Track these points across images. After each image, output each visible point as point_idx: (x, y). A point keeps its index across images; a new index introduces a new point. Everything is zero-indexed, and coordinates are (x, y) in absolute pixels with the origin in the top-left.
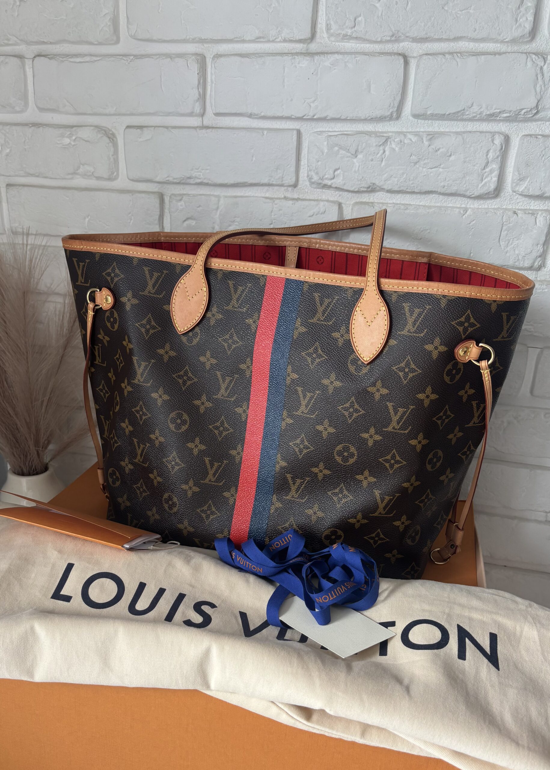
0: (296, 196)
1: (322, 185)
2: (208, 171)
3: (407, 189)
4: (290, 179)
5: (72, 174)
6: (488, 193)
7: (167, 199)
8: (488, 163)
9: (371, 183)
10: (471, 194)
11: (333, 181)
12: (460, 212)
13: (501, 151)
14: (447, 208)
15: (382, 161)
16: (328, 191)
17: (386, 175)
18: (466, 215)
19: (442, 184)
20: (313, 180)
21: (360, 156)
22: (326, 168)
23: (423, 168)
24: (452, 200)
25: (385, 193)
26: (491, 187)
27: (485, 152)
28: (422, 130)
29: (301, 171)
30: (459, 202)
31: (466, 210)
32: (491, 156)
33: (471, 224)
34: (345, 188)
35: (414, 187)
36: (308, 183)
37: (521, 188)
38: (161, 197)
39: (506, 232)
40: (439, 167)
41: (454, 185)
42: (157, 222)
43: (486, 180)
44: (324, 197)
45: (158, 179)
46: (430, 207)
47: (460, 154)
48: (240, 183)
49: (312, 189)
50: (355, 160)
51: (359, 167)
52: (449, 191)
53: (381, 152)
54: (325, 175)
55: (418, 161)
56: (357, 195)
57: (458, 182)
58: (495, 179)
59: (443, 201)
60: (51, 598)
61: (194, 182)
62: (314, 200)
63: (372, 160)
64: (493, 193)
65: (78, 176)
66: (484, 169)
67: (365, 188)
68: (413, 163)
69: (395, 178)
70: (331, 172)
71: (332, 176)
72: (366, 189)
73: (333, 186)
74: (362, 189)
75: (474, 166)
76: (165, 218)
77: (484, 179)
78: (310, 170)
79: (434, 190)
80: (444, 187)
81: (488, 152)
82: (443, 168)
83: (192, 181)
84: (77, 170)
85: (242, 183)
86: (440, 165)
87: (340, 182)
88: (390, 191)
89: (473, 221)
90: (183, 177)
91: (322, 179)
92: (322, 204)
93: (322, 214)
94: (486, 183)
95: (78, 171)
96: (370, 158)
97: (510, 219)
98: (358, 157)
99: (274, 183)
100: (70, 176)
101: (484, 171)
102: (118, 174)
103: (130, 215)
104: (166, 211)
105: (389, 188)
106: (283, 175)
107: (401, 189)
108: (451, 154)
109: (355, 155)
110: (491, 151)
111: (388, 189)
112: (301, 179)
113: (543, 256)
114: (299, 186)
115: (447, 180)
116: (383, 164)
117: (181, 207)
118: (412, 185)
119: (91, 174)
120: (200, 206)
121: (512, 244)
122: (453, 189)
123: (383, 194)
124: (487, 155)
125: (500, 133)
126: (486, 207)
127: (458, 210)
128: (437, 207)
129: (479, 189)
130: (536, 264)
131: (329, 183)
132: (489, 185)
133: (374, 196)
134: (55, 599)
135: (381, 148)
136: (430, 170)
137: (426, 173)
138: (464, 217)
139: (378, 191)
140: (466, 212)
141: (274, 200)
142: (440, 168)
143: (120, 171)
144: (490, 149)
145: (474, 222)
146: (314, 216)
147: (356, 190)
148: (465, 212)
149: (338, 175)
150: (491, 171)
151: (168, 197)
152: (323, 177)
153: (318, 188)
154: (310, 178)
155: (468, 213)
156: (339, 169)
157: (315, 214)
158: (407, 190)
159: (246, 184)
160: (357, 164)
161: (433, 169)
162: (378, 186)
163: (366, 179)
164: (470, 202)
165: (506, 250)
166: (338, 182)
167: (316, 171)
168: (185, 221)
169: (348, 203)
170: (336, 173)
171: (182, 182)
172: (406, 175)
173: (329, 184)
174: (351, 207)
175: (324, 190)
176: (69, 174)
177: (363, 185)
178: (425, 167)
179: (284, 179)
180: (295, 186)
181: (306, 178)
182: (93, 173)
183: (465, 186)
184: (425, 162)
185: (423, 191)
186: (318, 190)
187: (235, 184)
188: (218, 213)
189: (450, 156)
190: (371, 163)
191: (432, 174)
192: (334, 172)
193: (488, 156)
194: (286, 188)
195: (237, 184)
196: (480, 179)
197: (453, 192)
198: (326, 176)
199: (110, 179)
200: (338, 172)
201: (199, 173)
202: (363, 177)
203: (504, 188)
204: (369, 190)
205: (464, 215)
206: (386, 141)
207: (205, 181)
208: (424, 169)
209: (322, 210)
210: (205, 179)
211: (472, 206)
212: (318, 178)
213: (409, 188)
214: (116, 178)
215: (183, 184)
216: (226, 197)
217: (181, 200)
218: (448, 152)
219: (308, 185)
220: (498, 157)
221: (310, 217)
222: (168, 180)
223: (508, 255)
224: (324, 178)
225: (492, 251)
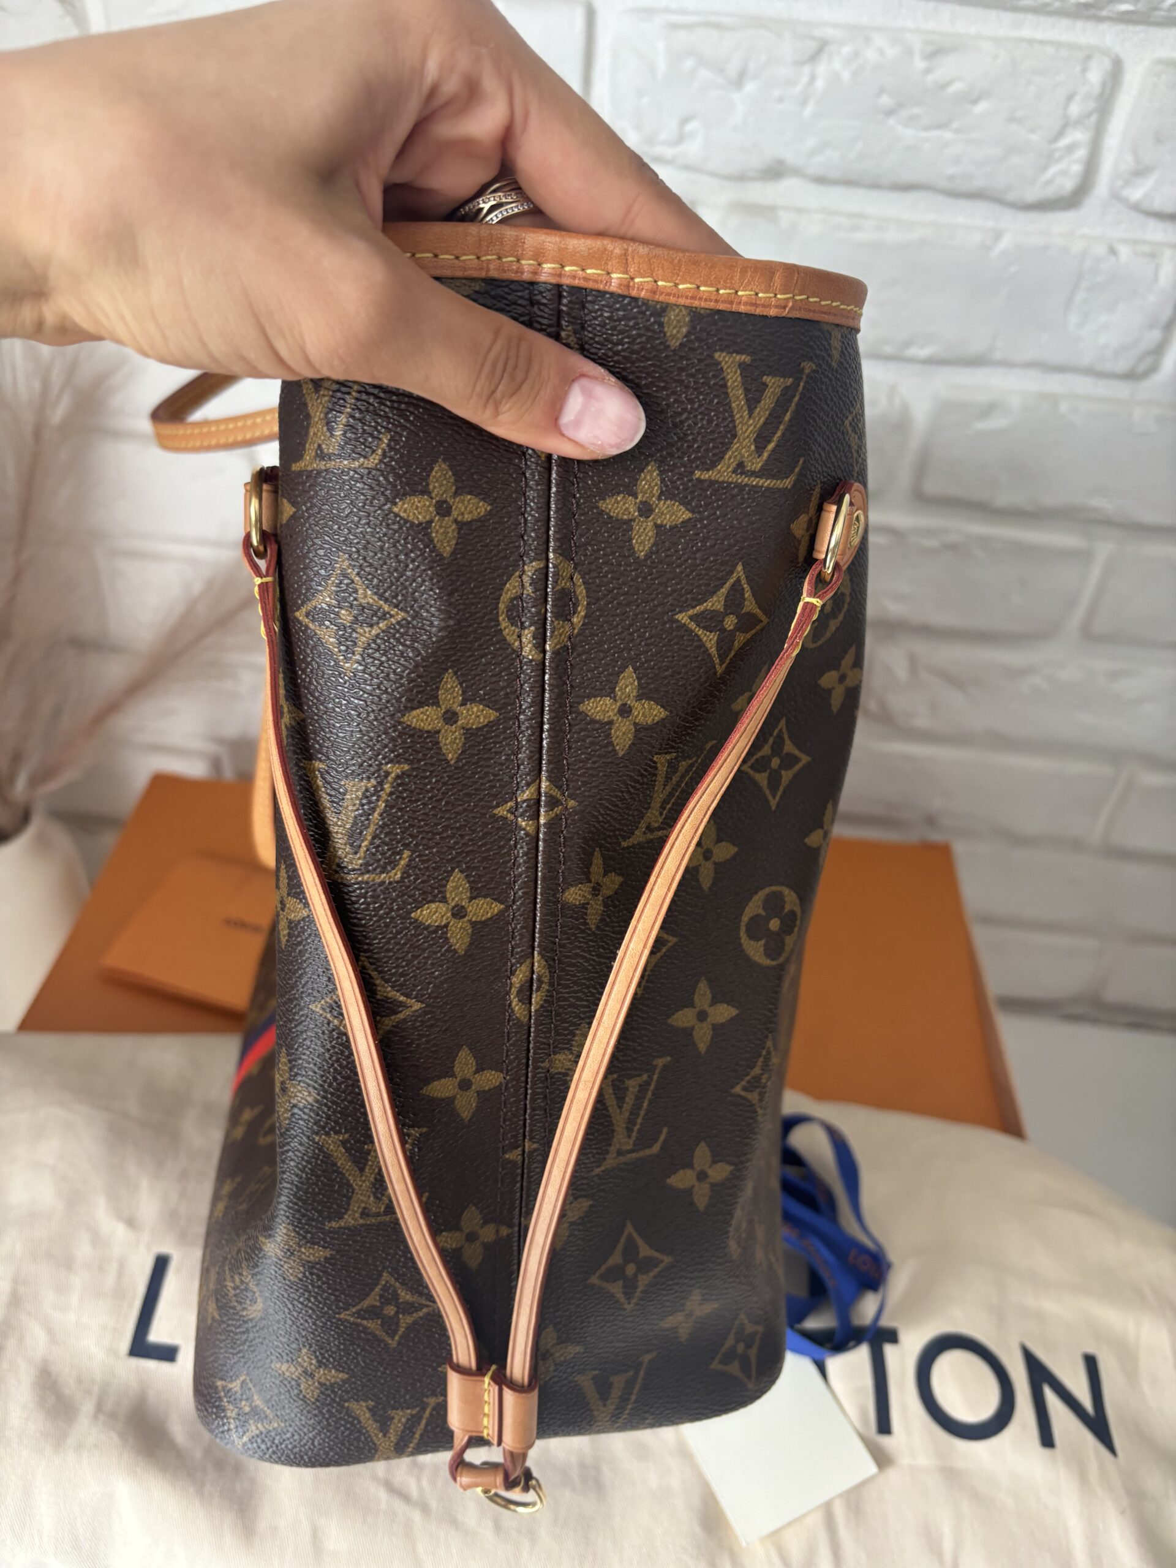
6: (1058, 197)
8: (1065, 126)
11: (677, 150)
12: (982, 240)
13: (1100, 101)
14: (953, 227)
15: (807, 102)
17: (812, 141)
19: (950, 170)
21: (750, 87)
24: (967, 209)
25: (805, 184)
26: (1066, 184)
27: (1063, 97)
28: (910, 24)
31: (998, 235)
32: (1076, 111)
37: (1136, 194)
39: (1085, 294)
41: (978, 174)
43: (1056, 168)
47: (1002, 98)
50: (736, 96)
51: (747, 113)
52: (962, 187)
53: (805, 79)
55: (896, 110)
57: (987, 167)
58: (1077, 168)
63: (781, 100)
64: (1068, 196)
66: (1055, 140)
67: (757, 169)
68: (882, 112)
69: (834, 149)
71: (676, 137)
73: (681, 160)
74: (749, 172)
75: (1032, 131)
77: (1051, 165)
79: (927, 182)
80: (954, 177)
81: (1070, 98)
82: (954, 132)
86: (950, 122)
87: (690, 153)
88: (821, 180)
89: (1013, 262)
94: (1054, 175)
96: (776, 95)
98: (744, 89)
101: (1054, 146)
105: (819, 171)
108: (980, 96)
109: (739, 81)
110: (1078, 97)
111: (815, 173)
113: (1159, 351)
115: (963, 161)
116: (809, 110)
121: (1092, 320)
122: (978, 183)
124: (1066, 107)
125: (1105, 52)
127: (978, 234)
129: (1037, 188)
130: (1141, 368)
131: (668, 153)
132: (1063, 179)
133: (776, 190)
135: (807, 69)
136: (924, 132)
138: (991, 252)
142: (948, 129)
144: (1075, 93)
145: (1014, 266)
150: (1071, 148)
156: (694, 117)
160: (741, 108)
161: (932, 132)
162: (789, 165)
163: (762, 146)
164: (1010, 216)
165: (1077, 332)
166: (687, 151)
170: (688, 125)
172: (864, 141)
177: (751, 164)
178: (912, 126)
183: (1005, 178)
184: (912, 111)
189: (978, 101)
190: (779, 105)
191: (928, 144)
192: (683, 125)
193: (1069, 110)
196: (1042, 163)
197: (974, 189)
198: (661, 137)
200: (692, 125)
202: (752, 143)
203: (1094, 189)
204: (766, 174)
205: (994, 246)
206: (820, 50)
208: (910, 131)
211: (1012, 228)
213: (868, 174)
218: (972, 92)
220: (1090, 115)
223: (1080, 345)
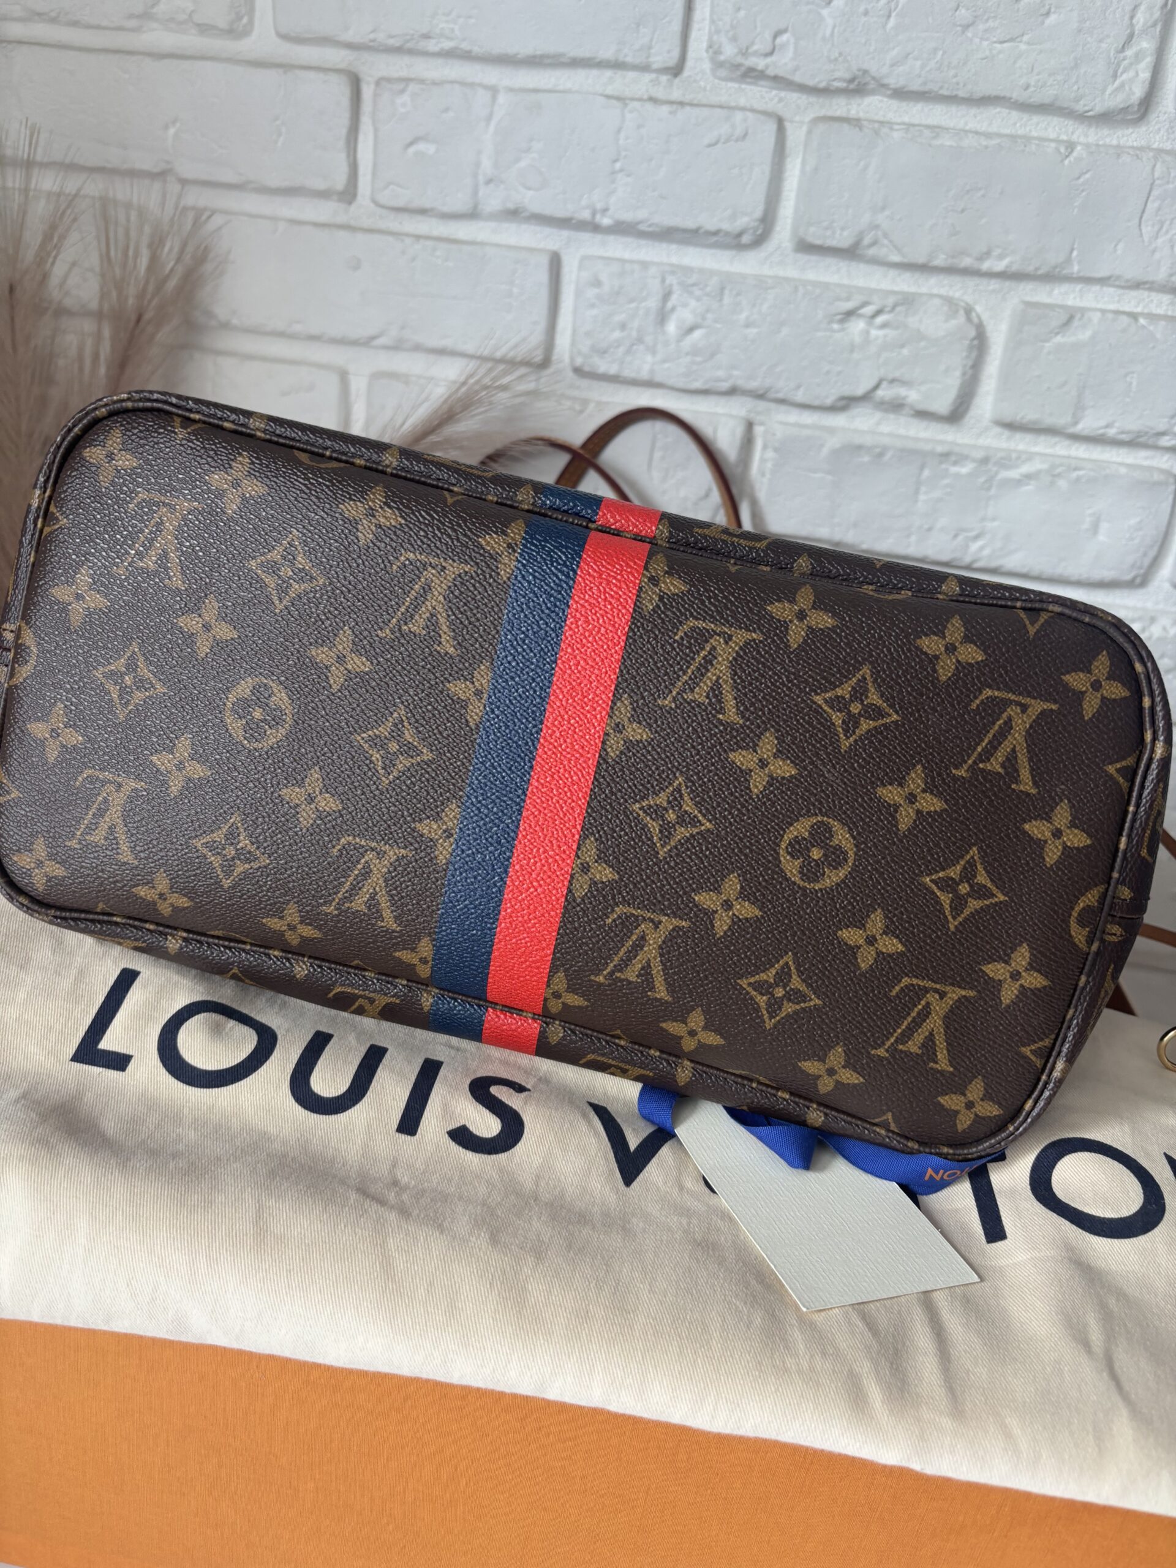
0: (676, 94)
1: (743, 69)
2: (473, 21)
3: (941, 88)
4: (664, 54)
5: (139, 17)
6: (1125, 110)
7: (367, 91)
8: (1131, 36)
9: (859, 70)
10: (1087, 108)
11: (769, 60)
12: (1057, 150)
13: (1165, 11)
14: (1027, 139)
15: (889, 16)
16: (752, 87)
17: (894, 52)
18: (1071, 158)
19: (1023, 81)
20: (722, 58)
22: (755, 27)
23: (982, 39)
24: (1038, 124)
25: (885, 99)
26: (1134, 94)
27: (1128, 8)
29: (694, 34)
30: (1053, 128)
31: (1071, 146)
32: (1142, 20)
33: (1082, 180)
34: (797, 78)
35: (958, 84)
36: (707, 66)
38: (355, 83)
39: (1156, 205)
40: (1019, 39)
41: (1051, 85)
42: (342, 144)
43: (1125, 76)
44: (742, 102)
45: (349, 36)
46: (988, 135)
47: (1071, 10)
48: (548, 56)
49: (716, 81)
50: (825, 12)
51: (834, 27)
52: (1036, 99)
54: (753, 43)
55: (973, 23)
56: (821, 100)
57: (1059, 78)
58: (1145, 76)
59: (1018, 125)
60: (72, 1060)
61: (436, 49)
62: (721, 107)
63: (866, 13)
64: (1136, 109)
65: (155, 25)
66: (1123, 49)
67: (844, 80)
68: (960, 26)
69: (916, 59)
70: (768, 36)
71: (768, 49)
72: (844, 85)
73: (771, 72)
74: (837, 84)
75: (1101, 41)
76: (361, 138)
77: (1119, 74)
78: (718, 32)
79: (1002, 94)
80: (1027, 87)
81: (1134, 10)
82: (1028, 43)
83: (432, 46)
84: (153, 6)
85: (554, 56)
86: (1023, 35)
87: (786, 64)
88: (901, 94)
89: (1086, 173)
90: (412, 32)
91: (745, 53)
92: (739, 116)
93: (737, 140)
94: (1122, 85)
95: (154, 10)
96: (862, 9)
97: (1169, 174)
98: (832, 4)
99: (629, 59)
100: (133, 23)
101: (1122, 55)
102: (251, 22)
103: (278, 122)
104: (366, 121)
105: (902, 82)
106: (651, 40)
107: (926, 88)
108: (1050, 9)
110: (1143, 8)
111: (898, 86)
112: (691, 54)
114: (686, 73)
115: (1036, 71)
116: (892, 22)
117: (403, 110)
118: (954, 80)
119: (185, 17)
120: (447, 110)
121: (1167, 232)
122: (1046, 95)
123: (881, 101)
124: (1132, 18)
126: (1115, 142)
127: (1053, 145)
128: (1006, 136)
129: (1107, 96)
131: (760, 63)
132: (1130, 89)
133: (859, 105)
134: (82, 1062)
136: (998, 46)
137: (987, 53)
138: (1066, 162)
139: (873, 92)
140: (1072, 151)
141: (627, 102)
142: (1021, 42)
143: (257, 14)
144: (1140, 4)
145: (1087, 176)
146: (719, 145)
147: (822, 85)
148: (1069, 150)
149: (783, 46)
150: (1138, 57)
151: (372, 86)
152: (747, 48)
153: (732, 80)
154: (714, 50)
155: (1075, 154)
156: (785, 31)
157: (722, 140)
158: (941, 92)
159: (563, 60)
160: (830, 22)
161: (1006, 45)
162: (874, 78)
163: (849, 58)
164: (1080, 130)
165: (1154, 245)
166: (782, 63)
167: (731, 33)
168: (411, 144)
169: (797, 118)
170: (778, 41)
171: (409, 45)
172: (943, 55)
173: (760, 68)
174: (805, 128)
175: (743, 86)
176: (131, 16)
177: (837, 74)
178: (987, 39)
179: (653, 51)
180: (676, 70)
181: (705, 55)
182: (190, 15)
183: (1075, 88)
184: (988, 25)
185: (978, 94)
186: (730, 84)
187: (534, 57)
188: (492, 128)
189: (1048, 14)
190: (864, 19)
191: (1001, 56)
192: (775, 37)
193: (1134, 21)
194: (654, 76)
195: (542, 57)
196: (1111, 71)
197: (1047, 101)
198: (755, 48)
199: (233, 32)
200: (784, 38)
201: (451, 26)
202: (840, 54)
203: (1158, 103)
204: (852, 86)
205: (1067, 157)
207: (465, 46)
208: (985, 43)
209: (739, 131)
210: (464, 40)
211: (1082, 139)
212: (736, 51)
213: (946, 86)
214: (246, 32)
215: (411, 52)
216: (511, 90)
217: (403, 91)
218: (1044, 6)
219: (708, 71)
220: (1154, 25)
221: (710, 146)
222: (373, 41)
223: (1157, 255)
224: (750, 51)
225: (1121, 246)
